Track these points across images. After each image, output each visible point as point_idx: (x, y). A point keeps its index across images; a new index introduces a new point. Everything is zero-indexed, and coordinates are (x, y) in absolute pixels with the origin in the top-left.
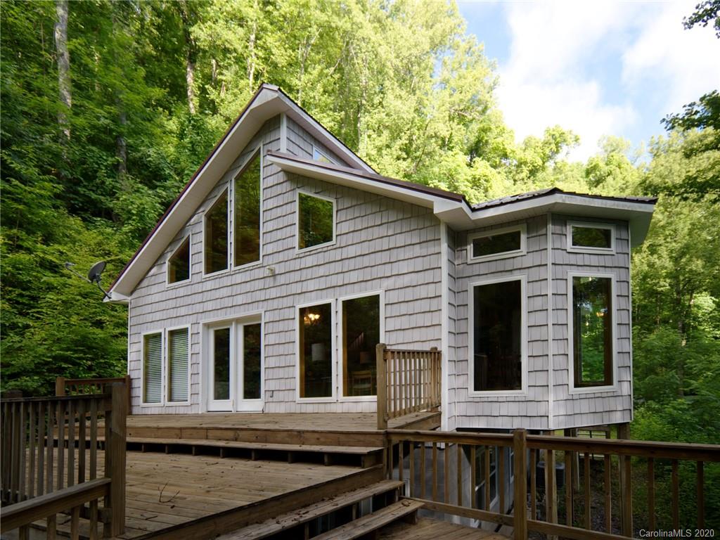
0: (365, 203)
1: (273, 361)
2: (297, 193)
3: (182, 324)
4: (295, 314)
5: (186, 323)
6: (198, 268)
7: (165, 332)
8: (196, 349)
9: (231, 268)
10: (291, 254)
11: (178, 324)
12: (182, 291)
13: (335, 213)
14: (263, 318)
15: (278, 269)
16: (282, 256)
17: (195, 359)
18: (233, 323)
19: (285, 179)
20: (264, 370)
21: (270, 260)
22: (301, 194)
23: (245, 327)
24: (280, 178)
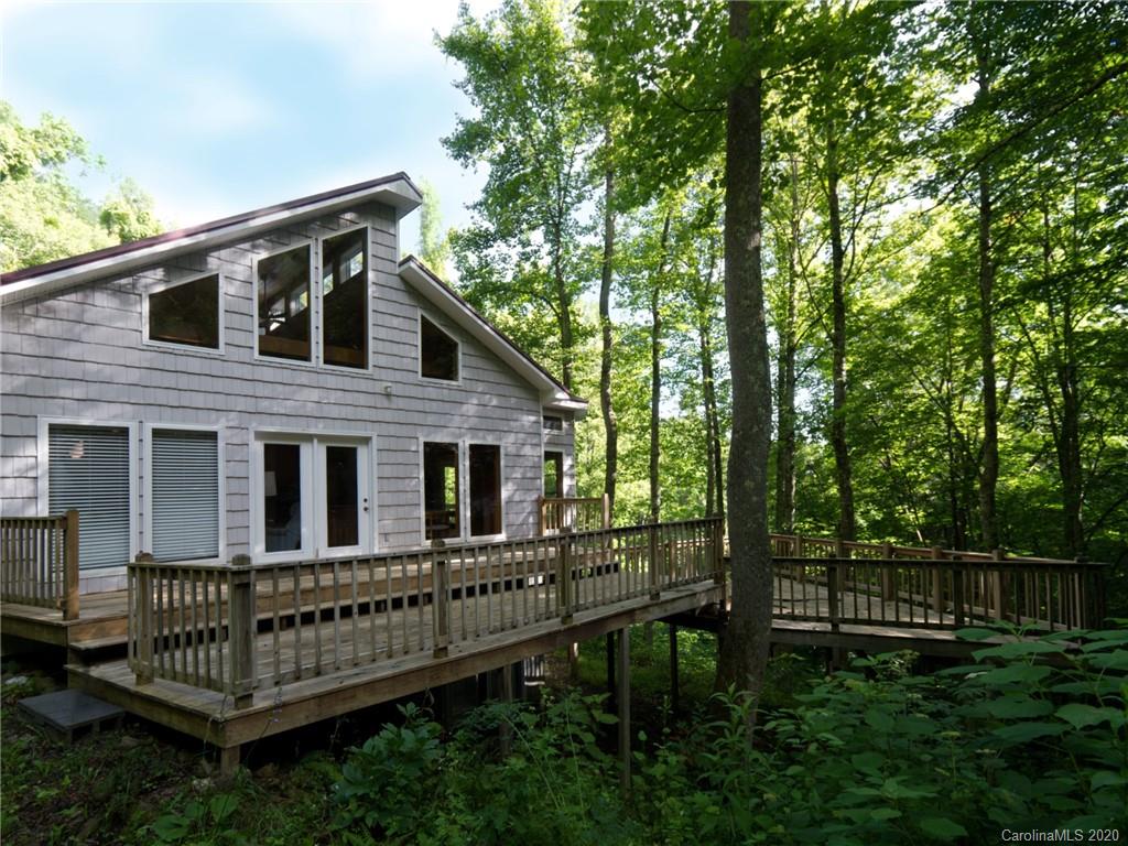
1: (388, 498)
2: (419, 313)
3: (197, 422)
4: (418, 446)
5: (209, 423)
6: (240, 338)
7: (141, 430)
8: (239, 470)
9: (317, 362)
10: (410, 378)
11: (184, 421)
12: (194, 365)
13: (460, 355)
14: (375, 442)
15: (395, 389)
16: (398, 376)
17: (236, 486)
18: (315, 441)
19: (403, 288)
20: (376, 508)
21: (383, 374)
22: (423, 317)
23: (329, 449)
24: (396, 282)
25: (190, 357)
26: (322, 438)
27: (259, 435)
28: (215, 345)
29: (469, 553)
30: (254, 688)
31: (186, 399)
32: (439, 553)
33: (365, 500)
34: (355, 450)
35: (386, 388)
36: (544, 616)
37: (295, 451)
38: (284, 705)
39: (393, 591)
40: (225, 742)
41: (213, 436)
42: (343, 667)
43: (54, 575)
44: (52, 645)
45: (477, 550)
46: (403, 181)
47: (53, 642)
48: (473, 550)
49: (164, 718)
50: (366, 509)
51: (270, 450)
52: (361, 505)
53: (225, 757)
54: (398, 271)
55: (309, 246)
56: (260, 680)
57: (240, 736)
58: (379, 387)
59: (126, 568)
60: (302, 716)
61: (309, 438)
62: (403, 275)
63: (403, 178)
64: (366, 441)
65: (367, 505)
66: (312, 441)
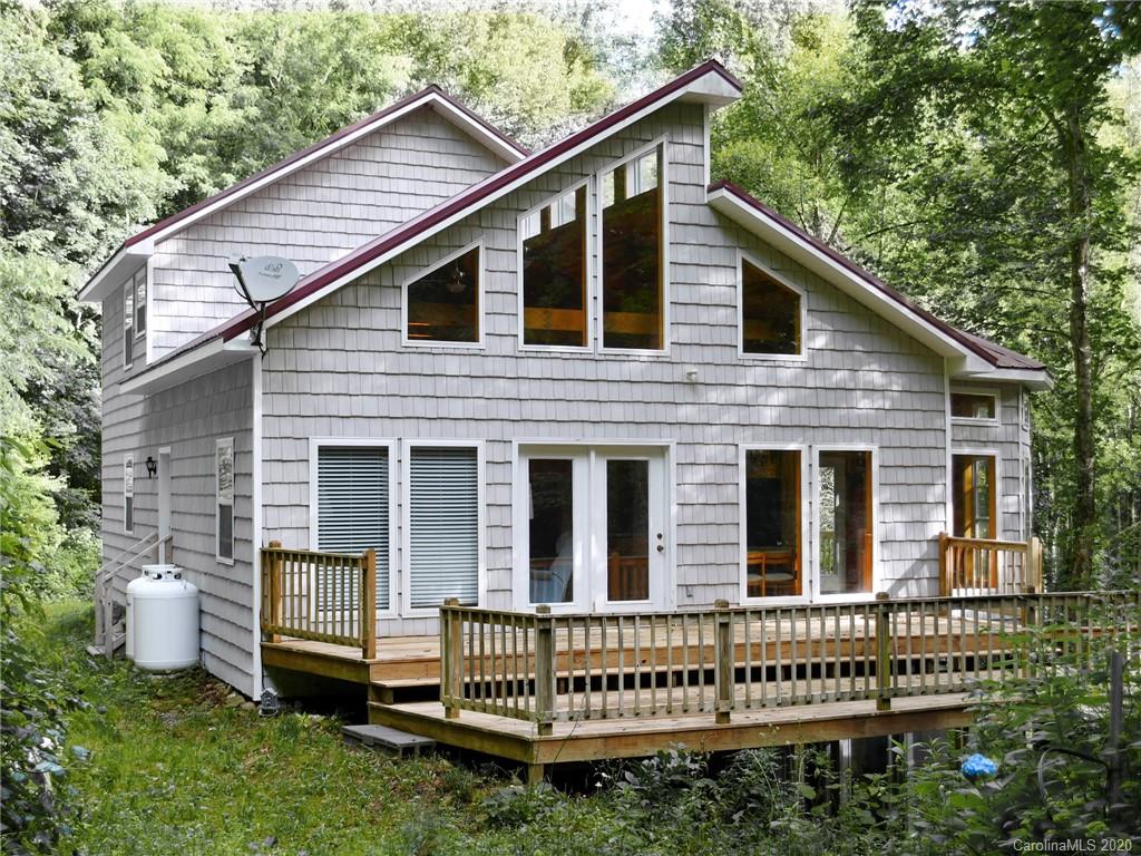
0: (849, 313)
1: (692, 535)
2: (740, 255)
3: (456, 436)
4: (737, 456)
5: (468, 436)
6: (502, 325)
7: (400, 447)
8: (501, 495)
9: (596, 346)
10: (726, 355)
11: (441, 436)
12: (452, 365)
13: (804, 312)
14: (674, 454)
15: (702, 375)
16: (708, 355)
17: (497, 516)
18: (593, 455)
19: (714, 222)
20: (674, 548)
21: (686, 354)
22: (744, 261)
23: (609, 463)
24: (704, 216)
25: (448, 356)
26: (601, 450)
27: (523, 449)
28: (474, 338)
29: (755, 617)
30: (554, 719)
31: (446, 408)
32: (722, 614)
33: (660, 536)
34: (645, 464)
35: (690, 374)
36: (848, 696)
37: (566, 467)
38: (577, 739)
39: (690, 663)
40: (532, 759)
41: (471, 453)
42: (625, 715)
43: (321, 614)
44: (354, 683)
45: (764, 613)
46: (713, 72)
47: (354, 680)
48: (760, 612)
49: (476, 745)
50: (660, 549)
51: (536, 467)
52: (653, 542)
53: (532, 771)
54: (707, 198)
55: (585, 186)
56: (558, 713)
57: (544, 757)
58: (678, 374)
59: (438, 609)
60: (591, 751)
61: (584, 450)
62: (714, 204)
63: (712, 69)
64: (662, 451)
65: (661, 543)
66: (588, 455)
